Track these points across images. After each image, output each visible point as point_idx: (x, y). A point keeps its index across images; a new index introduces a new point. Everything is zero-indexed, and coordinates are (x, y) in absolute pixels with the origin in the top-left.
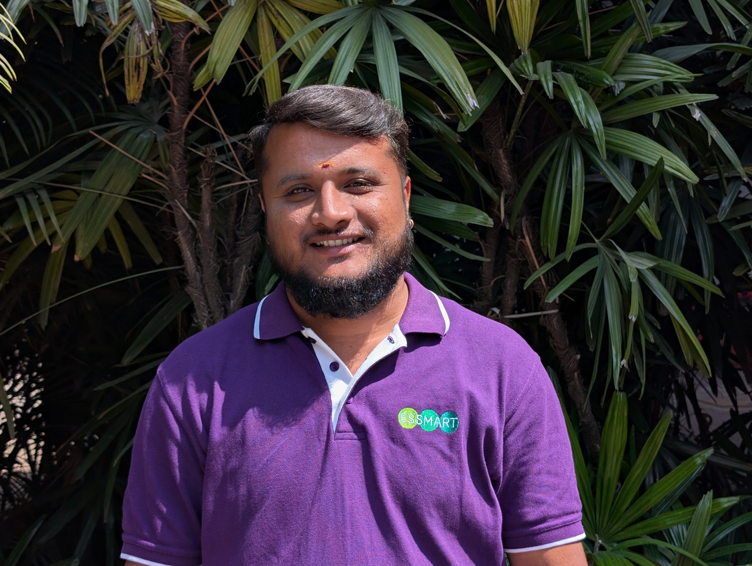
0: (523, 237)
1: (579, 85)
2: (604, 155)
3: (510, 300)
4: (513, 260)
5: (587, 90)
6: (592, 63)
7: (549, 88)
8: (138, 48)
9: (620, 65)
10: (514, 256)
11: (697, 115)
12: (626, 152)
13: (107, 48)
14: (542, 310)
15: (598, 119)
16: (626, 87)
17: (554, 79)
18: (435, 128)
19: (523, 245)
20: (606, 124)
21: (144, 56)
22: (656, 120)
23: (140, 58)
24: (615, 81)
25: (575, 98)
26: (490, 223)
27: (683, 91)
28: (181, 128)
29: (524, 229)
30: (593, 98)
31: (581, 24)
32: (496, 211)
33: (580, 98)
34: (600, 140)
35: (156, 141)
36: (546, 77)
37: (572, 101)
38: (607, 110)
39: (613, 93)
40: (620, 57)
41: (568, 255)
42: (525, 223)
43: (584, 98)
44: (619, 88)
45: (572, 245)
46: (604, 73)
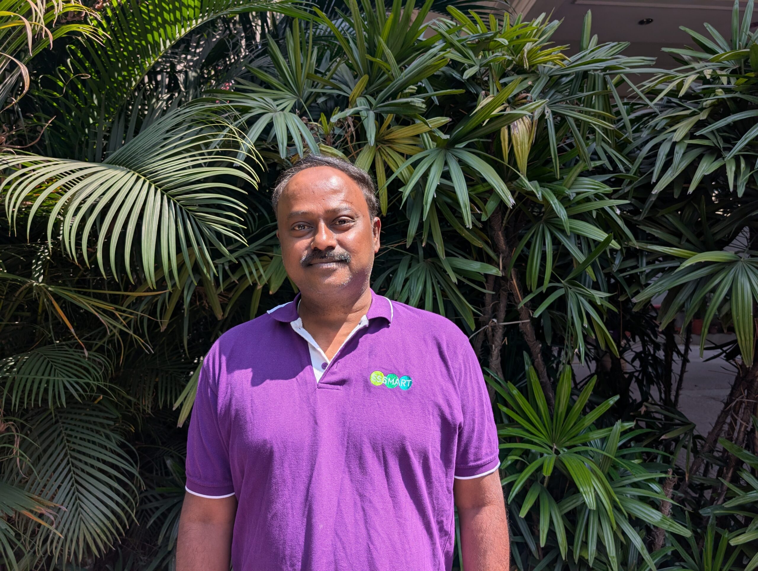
0: (511, 280)
2: (569, 233)
3: (502, 315)
4: (505, 292)
7: (539, 196)
9: (573, 184)
10: (505, 290)
14: (521, 320)
15: (565, 213)
16: (577, 195)
17: (541, 191)
19: (511, 285)
20: (569, 218)
24: (570, 192)
25: (553, 200)
26: (500, 274)
27: (607, 198)
29: (513, 275)
31: (554, 161)
33: (556, 201)
34: (566, 225)
36: (537, 190)
37: (552, 202)
39: (570, 199)
40: (573, 179)
41: (544, 289)
42: (513, 272)
44: (572, 196)
45: (547, 284)
46: (565, 188)
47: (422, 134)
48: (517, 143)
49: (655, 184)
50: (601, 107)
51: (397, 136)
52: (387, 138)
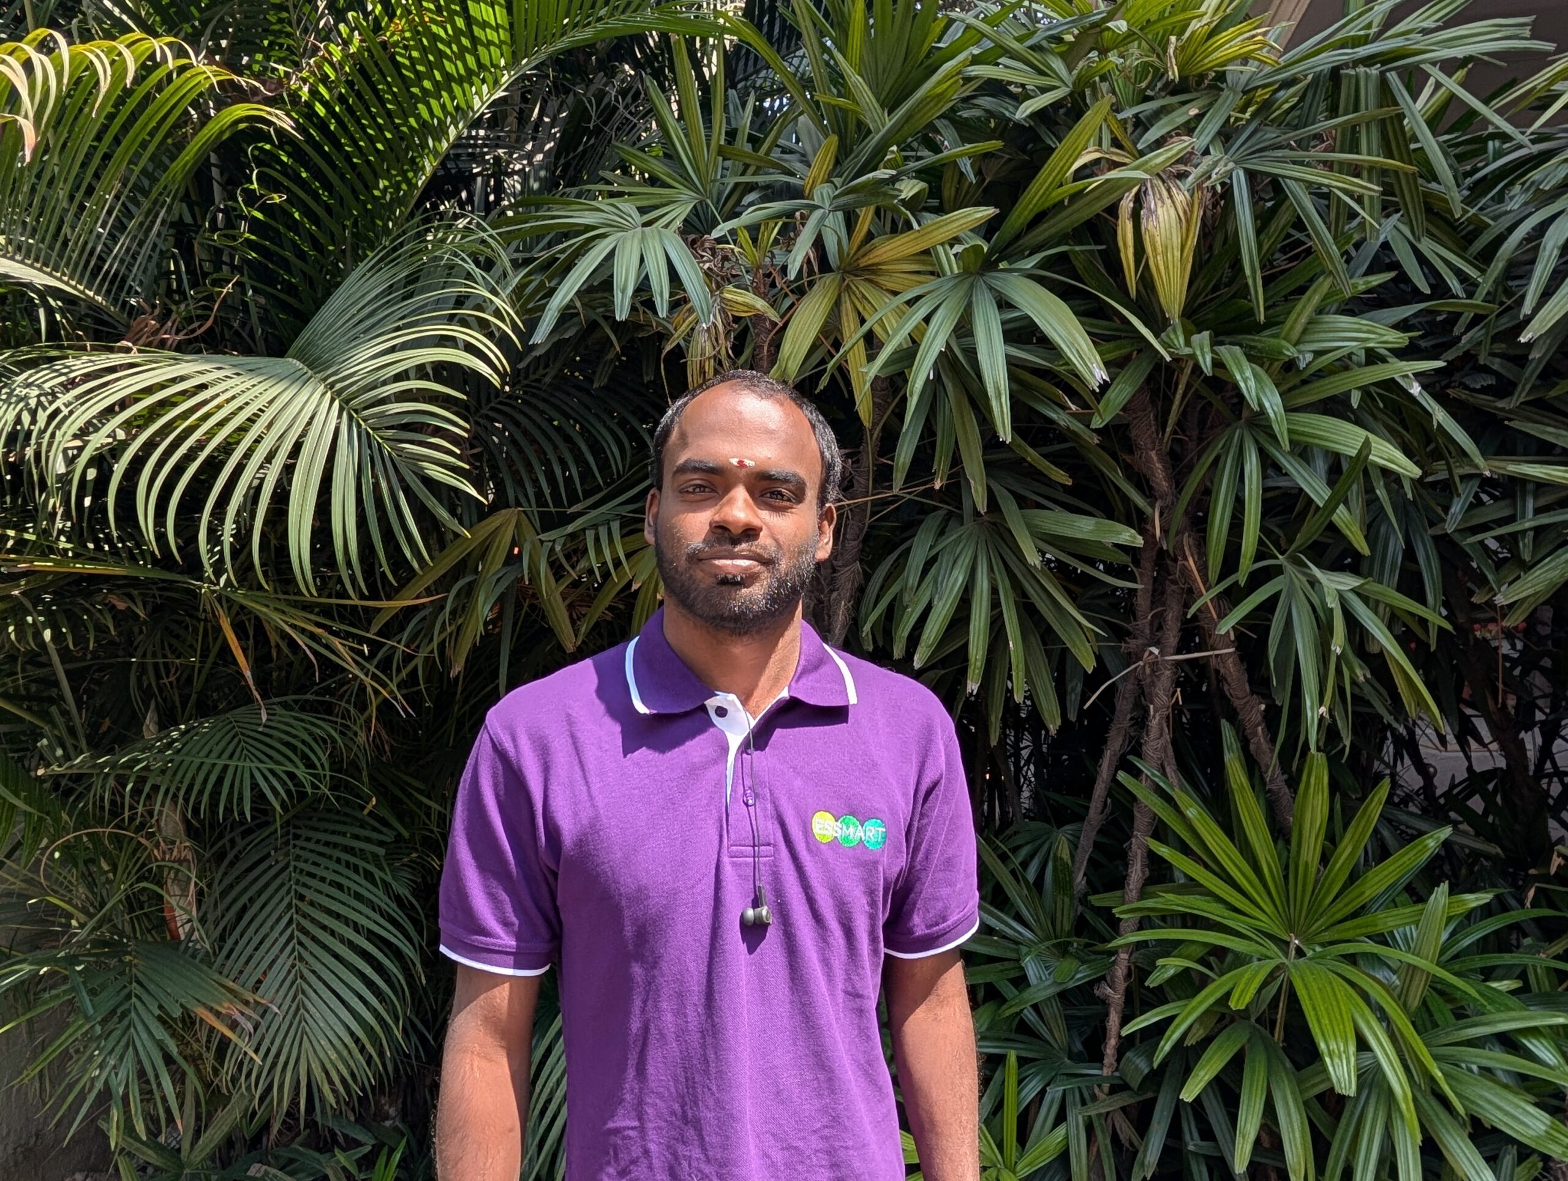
0: (1186, 559)
1: (1249, 360)
2: (1286, 446)
3: (1172, 637)
4: (1174, 587)
5: (1261, 366)
6: (1267, 332)
7: (1206, 363)
8: (703, 349)
9: (1305, 331)
10: (1175, 582)
11: (1416, 389)
12: (1317, 441)
13: (669, 352)
14: (1213, 649)
15: (1278, 399)
16: (1314, 359)
17: (1213, 352)
18: (1062, 423)
19: (1185, 570)
20: (1288, 409)
22: (1355, 400)
24: (1299, 352)
25: (1242, 373)
26: (1139, 541)
27: (1393, 360)
29: (1186, 548)
30: (1270, 376)
31: (1250, 282)
32: (1148, 527)
33: (1248, 373)
34: (1281, 428)
36: (1202, 350)
37: (1238, 377)
38: (1290, 390)
39: (1298, 367)
40: (1303, 320)
41: (1241, 578)
42: (1187, 541)
43: (1255, 375)
44: (1305, 360)
45: (1246, 564)
46: (1284, 343)
47: (934, 248)
48: (1154, 249)
50: (1375, 147)
51: (884, 258)
52: (863, 262)
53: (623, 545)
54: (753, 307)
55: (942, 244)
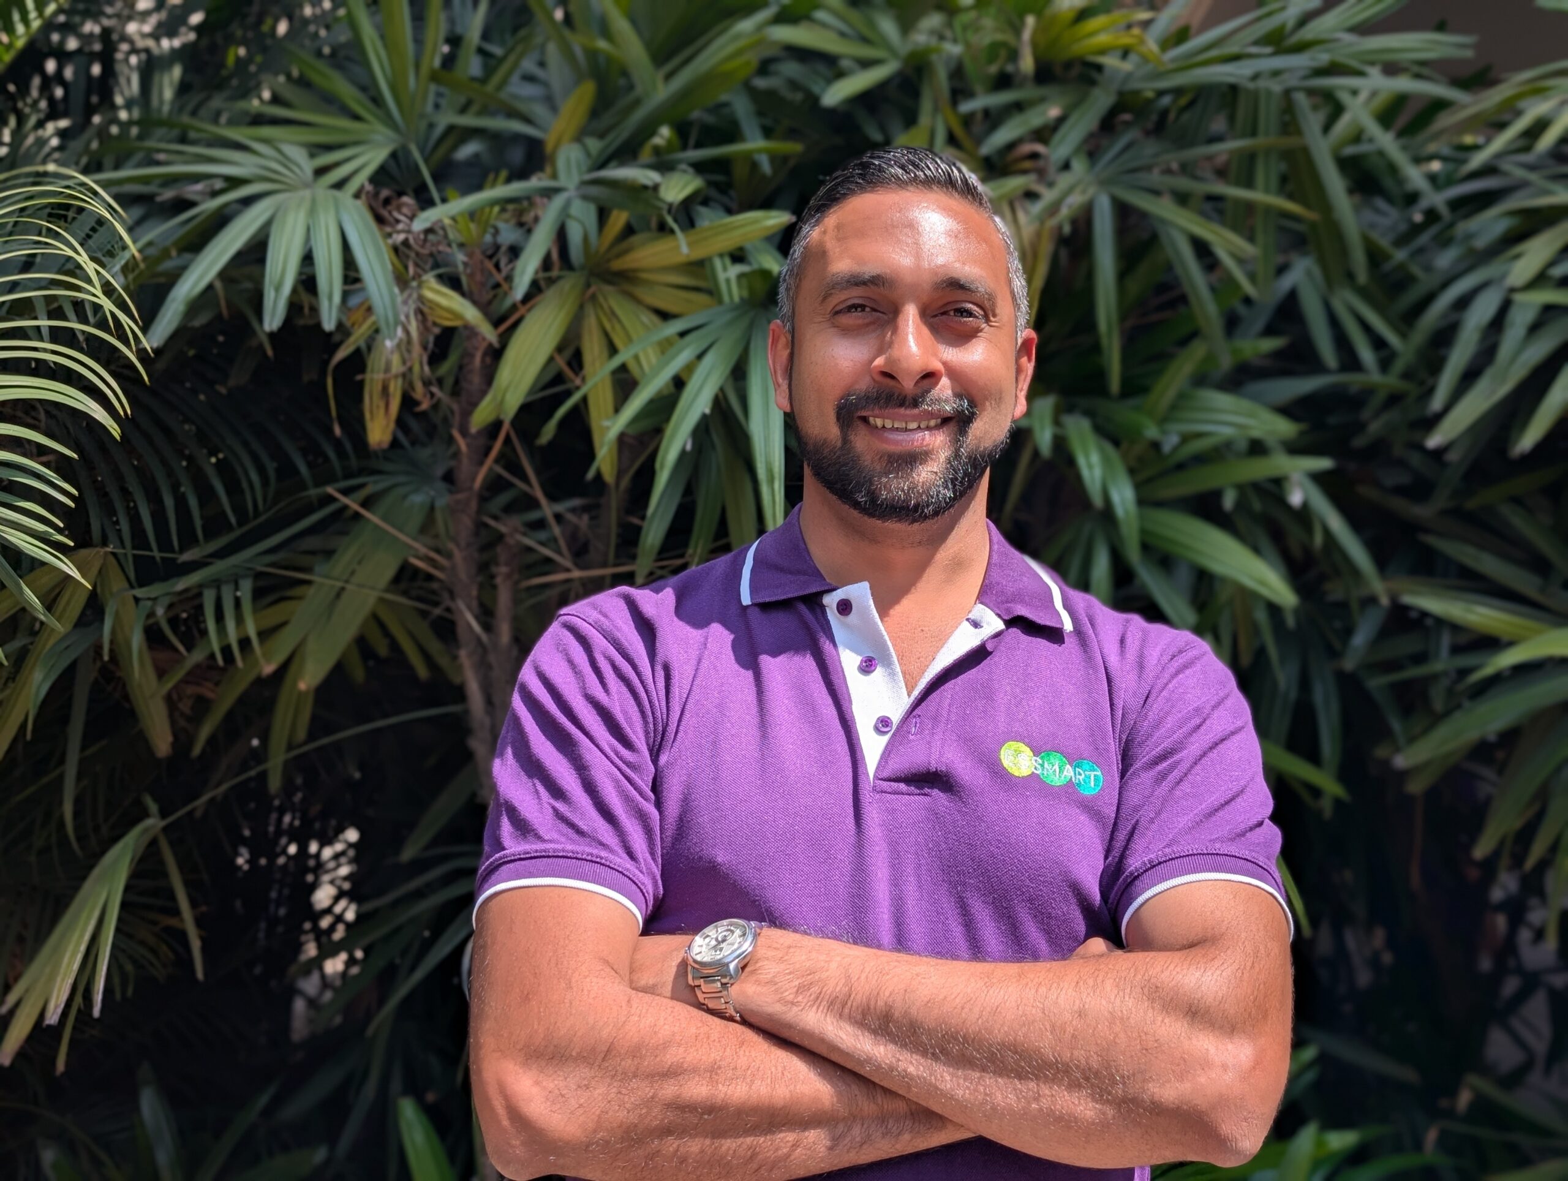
1: (1103, 437)
2: (1136, 556)
5: (1118, 444)
6: (1123, 403)
7: (1044, 439)
8: (389, 364)
13: (341, 361)
15: (1129, 493)
16: (1181, 443)
17: (1056, 423)
20: (1144, 504)
21: (396, 377)
22: (1229, 500)
23: (389, 380)
24: (1164, 433)
25: (1087, 454)
27: (1279, 453)
28: (471, 488)
33: (1095, 457)
34: (1131, 532)
35: (432, 508)
36: (1042, 421)
37: (1082, 462)
38: (1149, 480)
39: (1162, 452)
40: (1174, 391)
44: (1170, 442)
46: (1145, 419)
47: (712, 259)
49: (1439, 417)
50: (1273, 183)
51: (644, 263)
52: (617, 265)
53: (256, 621)
54: (457, 316)
55: (721, 255)
